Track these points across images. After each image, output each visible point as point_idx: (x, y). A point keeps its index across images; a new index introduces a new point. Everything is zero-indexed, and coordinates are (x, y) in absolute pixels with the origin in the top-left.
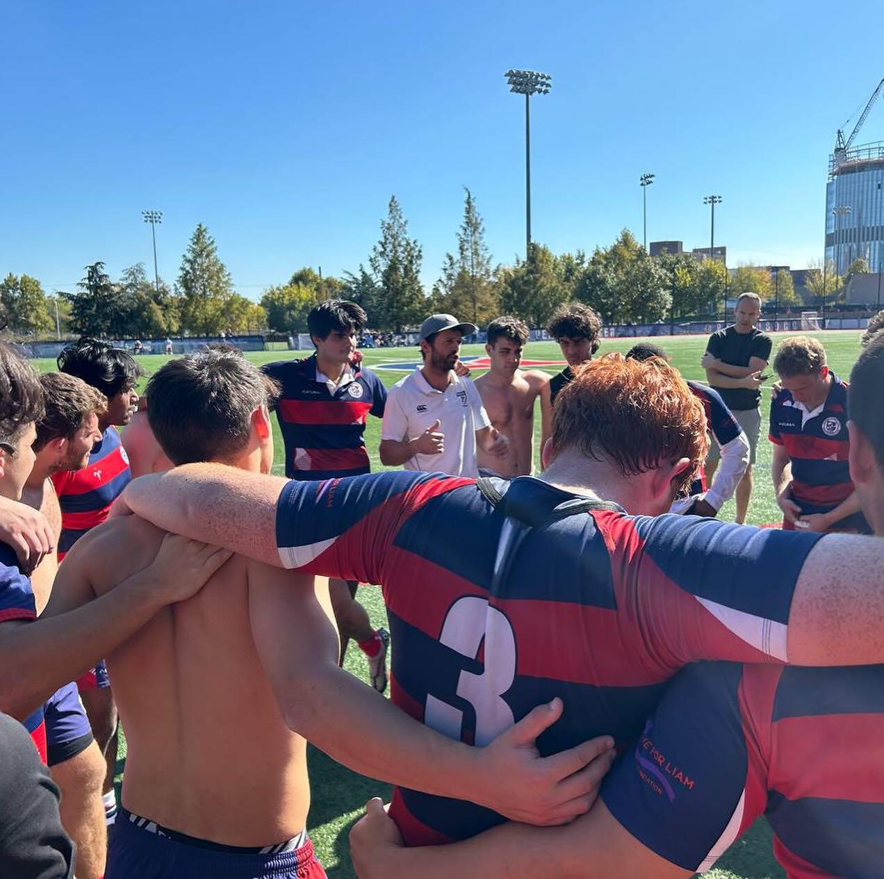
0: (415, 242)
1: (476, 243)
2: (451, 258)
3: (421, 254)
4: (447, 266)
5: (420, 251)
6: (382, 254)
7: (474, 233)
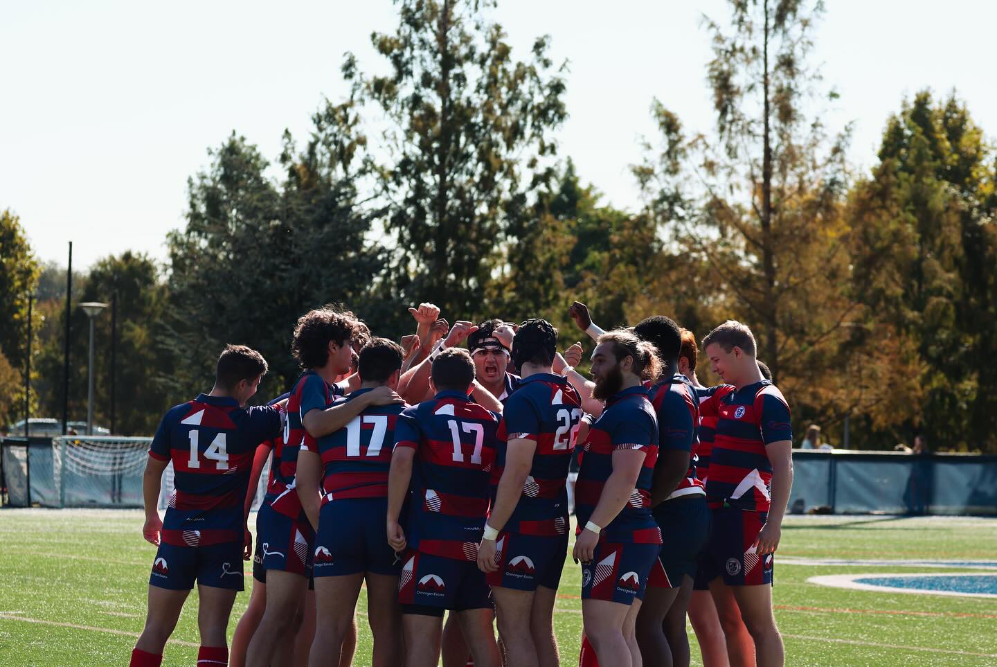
0: (539, 46)
1: (787, 63)
2: (670, 125)
3: (561, 98)
4: (655, 158)
5: (557, 88)
6: (383, 89)
7: (780, 19)
